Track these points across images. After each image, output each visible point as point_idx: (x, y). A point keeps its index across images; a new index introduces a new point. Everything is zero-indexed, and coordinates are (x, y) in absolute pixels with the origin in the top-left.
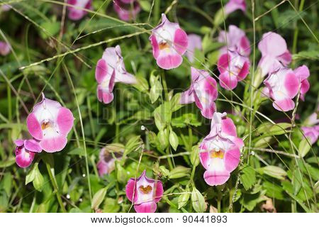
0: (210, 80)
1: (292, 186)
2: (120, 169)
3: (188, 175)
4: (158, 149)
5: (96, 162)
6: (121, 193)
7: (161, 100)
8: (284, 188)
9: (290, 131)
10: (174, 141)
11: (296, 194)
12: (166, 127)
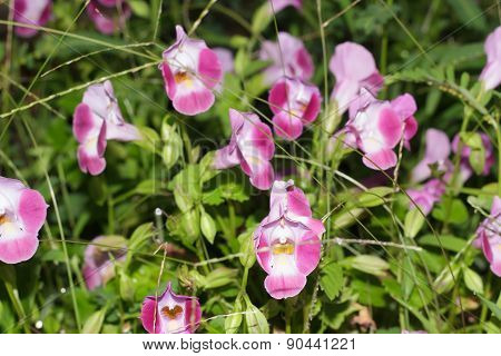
0: (261, 127)
1: (399, 285)
2: (124, 278)
3: (235, 280)
4: (185, 243)
5: (80, 266)
6: (127, 316)
7: (182, 163)
8: (387, 289)
9: (391, 199)
10: (209, 228)
11: (406, 298)
12: (194, 208)
